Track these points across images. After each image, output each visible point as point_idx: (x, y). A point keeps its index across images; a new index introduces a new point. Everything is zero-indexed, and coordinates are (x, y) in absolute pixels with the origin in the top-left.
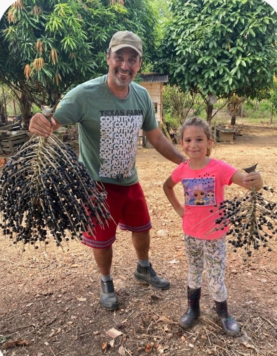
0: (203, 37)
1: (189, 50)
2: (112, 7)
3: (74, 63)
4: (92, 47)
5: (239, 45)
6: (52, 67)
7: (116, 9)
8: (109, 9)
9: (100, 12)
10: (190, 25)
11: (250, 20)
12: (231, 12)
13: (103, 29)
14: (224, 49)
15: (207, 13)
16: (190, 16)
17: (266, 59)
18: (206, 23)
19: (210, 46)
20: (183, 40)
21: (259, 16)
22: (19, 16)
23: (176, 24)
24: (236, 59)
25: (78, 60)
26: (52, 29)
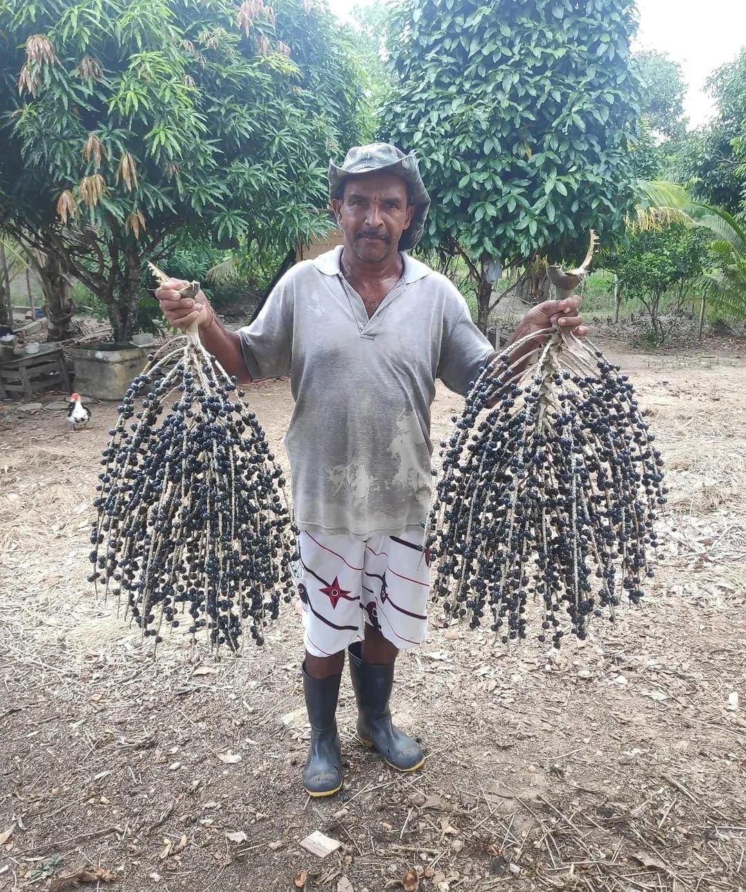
0: (471, 128)
1: (439, 157)
2: (262, 60)
3: (176, 186)
4: (216, 150)
5: (550, 149)
6: (123, 195)
7: (273, 64)
8: (255, 65)
9: (236, 72)
10: (440, 102)
11: (573, 95)
12: (531, 76)
13: (242, 109)
14: (518, 156)
15: (477, 76)
16: (438, 83)
17: (611, 180)
18: (476, 100)
19: (487, 150)
20: (425, 134)
21: (591, 87)
22: (47, 80)
23: (407, 98)
24: (544, 180)
25: (184, 179)
26: (124, 110)
